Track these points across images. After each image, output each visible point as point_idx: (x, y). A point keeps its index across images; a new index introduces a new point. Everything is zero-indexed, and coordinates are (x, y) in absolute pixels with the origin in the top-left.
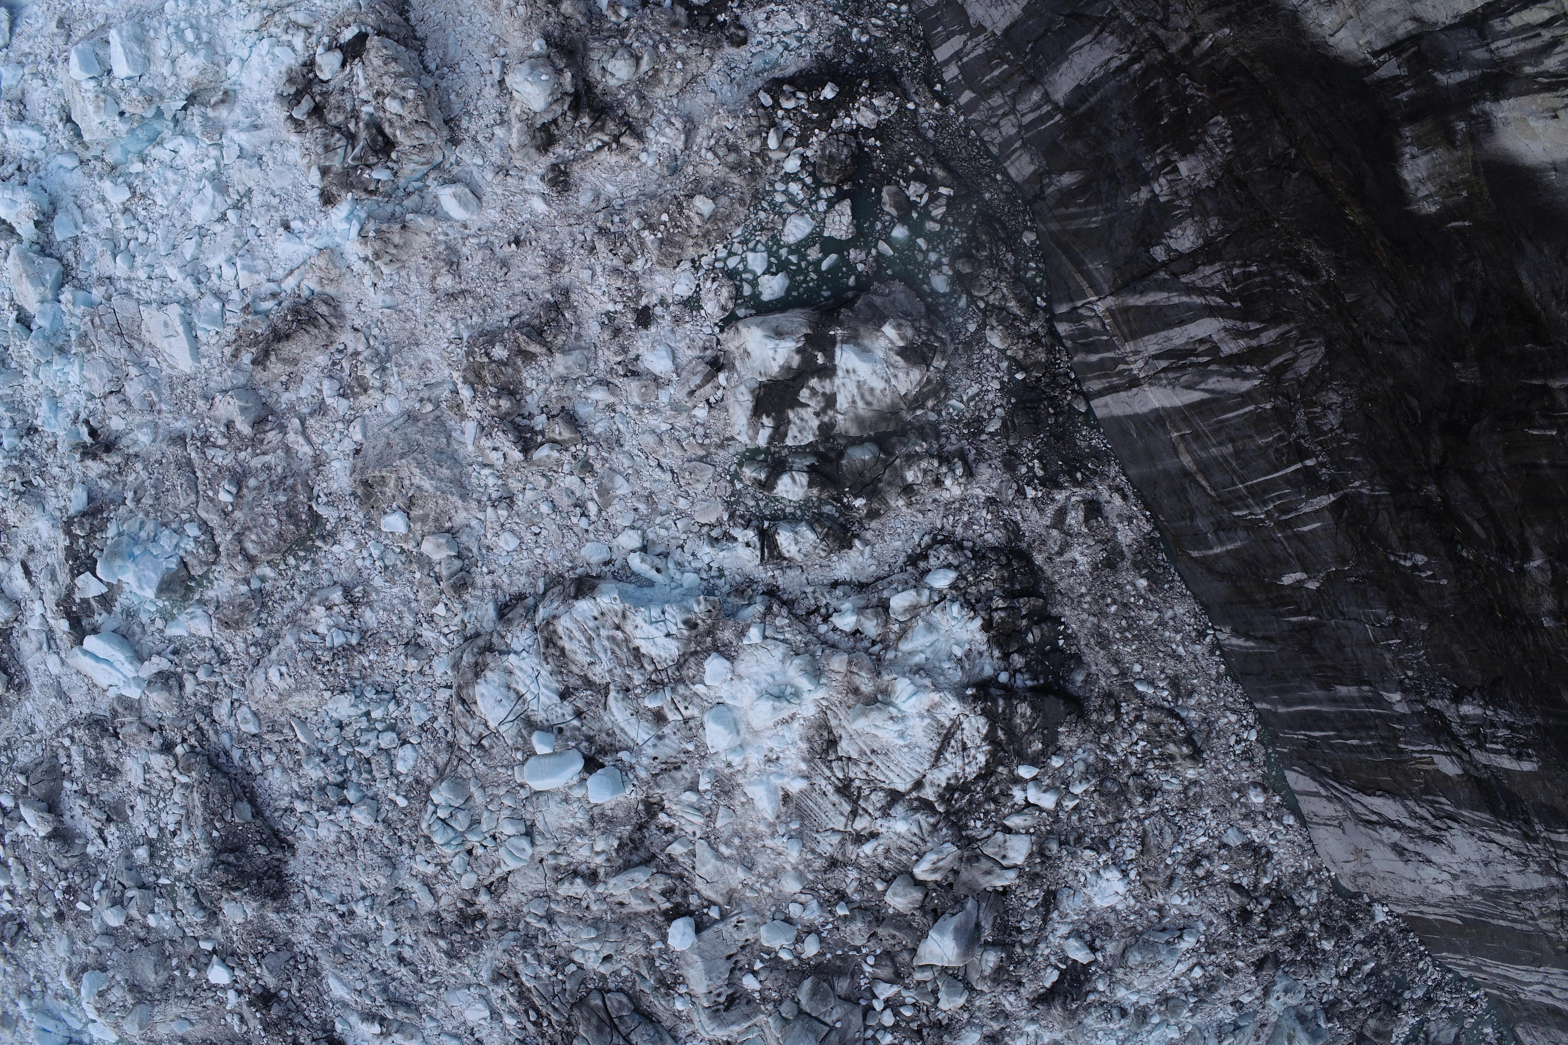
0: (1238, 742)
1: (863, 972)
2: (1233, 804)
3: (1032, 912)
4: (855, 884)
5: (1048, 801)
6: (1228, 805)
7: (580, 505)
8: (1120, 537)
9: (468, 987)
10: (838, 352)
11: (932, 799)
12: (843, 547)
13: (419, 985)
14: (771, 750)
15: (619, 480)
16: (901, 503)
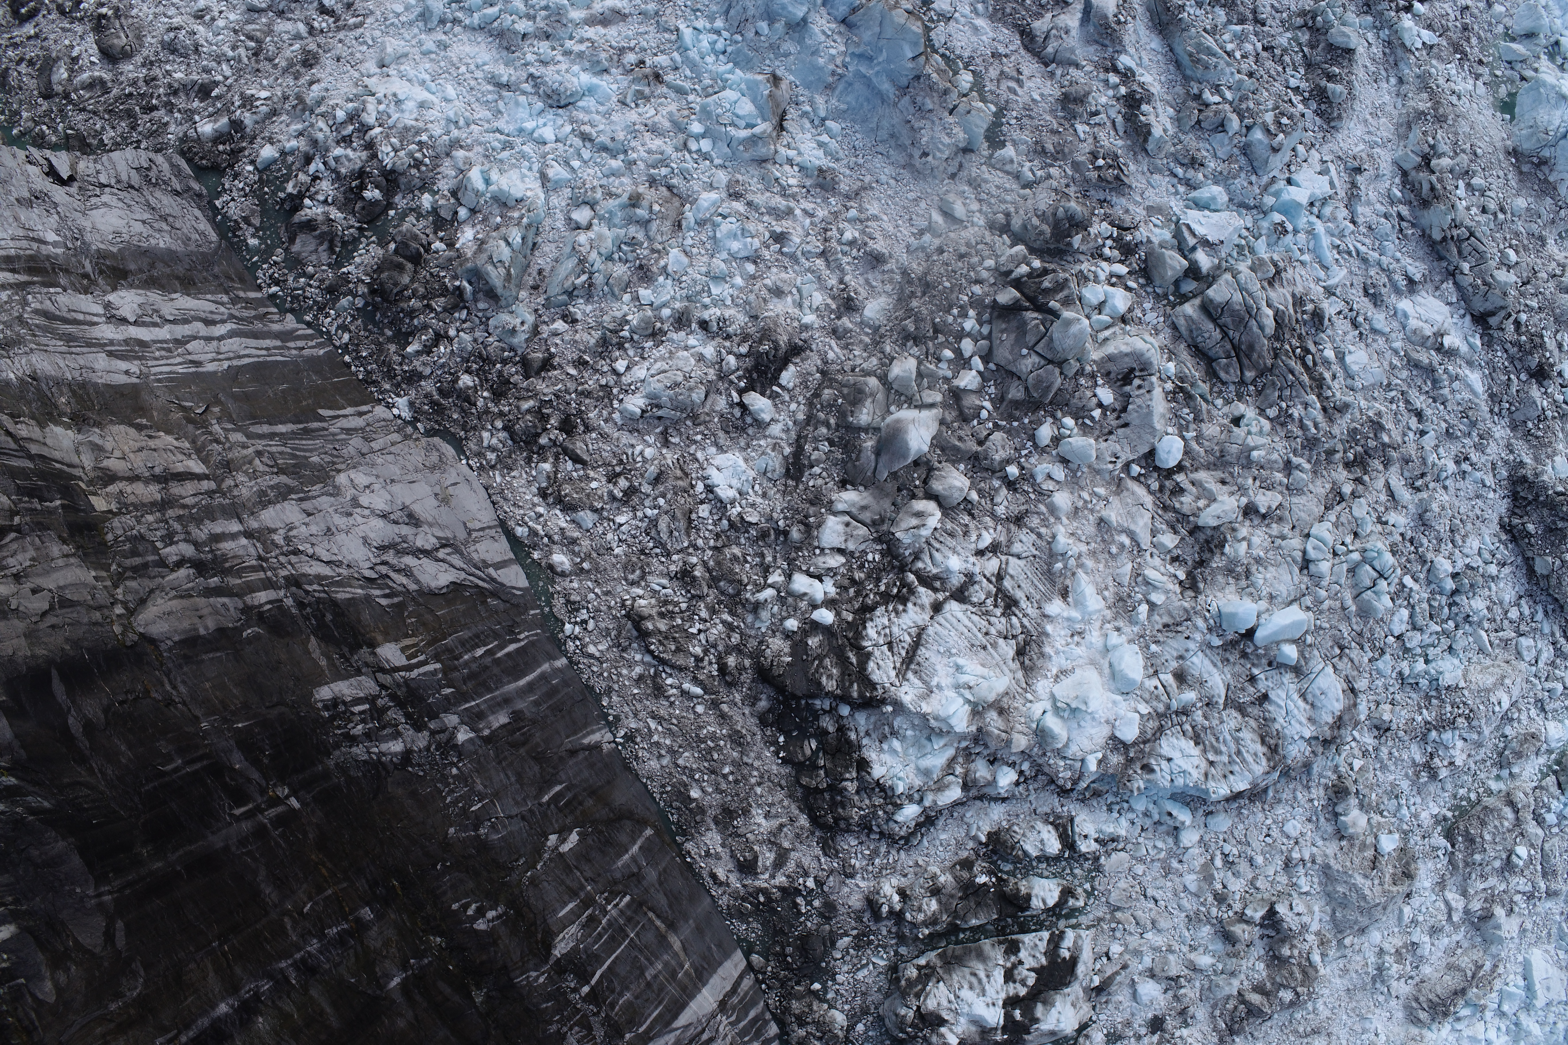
0: (585, 622)
1: (991, 400)
2: (588, 556)
3: (818, 462)
4: (998, 500)
5: (801, 583)
6: (594, 555)
7: (1229, 864)
8: (718, 838)
9: (1363, 387)
10: (1002, 1022)
11: (922, 590)
12: (995, 833)
13: (1405, 388)
14: (1078, 644)
15: (1193, 888)
16: (942, 879)
